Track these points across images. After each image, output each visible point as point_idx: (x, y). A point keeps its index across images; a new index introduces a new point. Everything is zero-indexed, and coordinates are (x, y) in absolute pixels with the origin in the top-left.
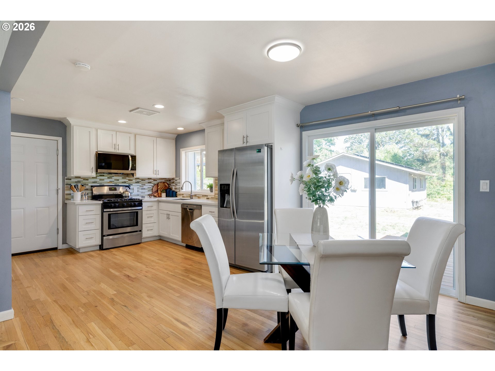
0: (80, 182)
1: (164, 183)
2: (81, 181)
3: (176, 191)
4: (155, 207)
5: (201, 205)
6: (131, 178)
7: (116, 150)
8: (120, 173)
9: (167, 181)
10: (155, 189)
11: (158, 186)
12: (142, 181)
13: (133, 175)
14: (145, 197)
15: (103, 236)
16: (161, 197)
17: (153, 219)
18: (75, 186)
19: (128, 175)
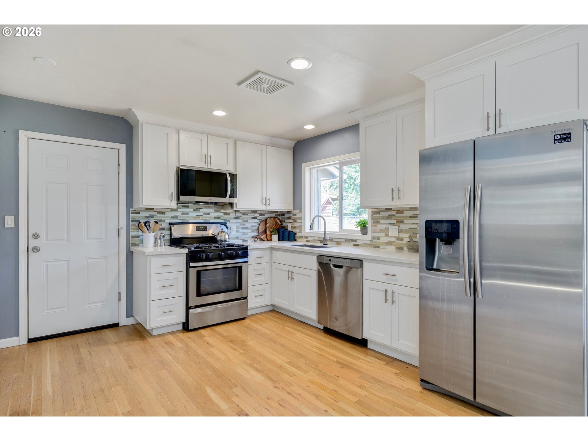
0: (153, 217)
1: (275, 218)
2: (154, 215)
3: (294, 231)
4: (266, 259)
5: (362, 260)
6: (228, 211)
7: (206, 164)
8: (211, 203)
9: (279, 215)
10: (262, 228)
11: (266, 224)
12: (243, 215)
13: (231, 205)
14: (247, 241)
15: (188, 308)
16: (271, 240)
17: (263, 279)
18: (145, 224)
19: (223, 205)
